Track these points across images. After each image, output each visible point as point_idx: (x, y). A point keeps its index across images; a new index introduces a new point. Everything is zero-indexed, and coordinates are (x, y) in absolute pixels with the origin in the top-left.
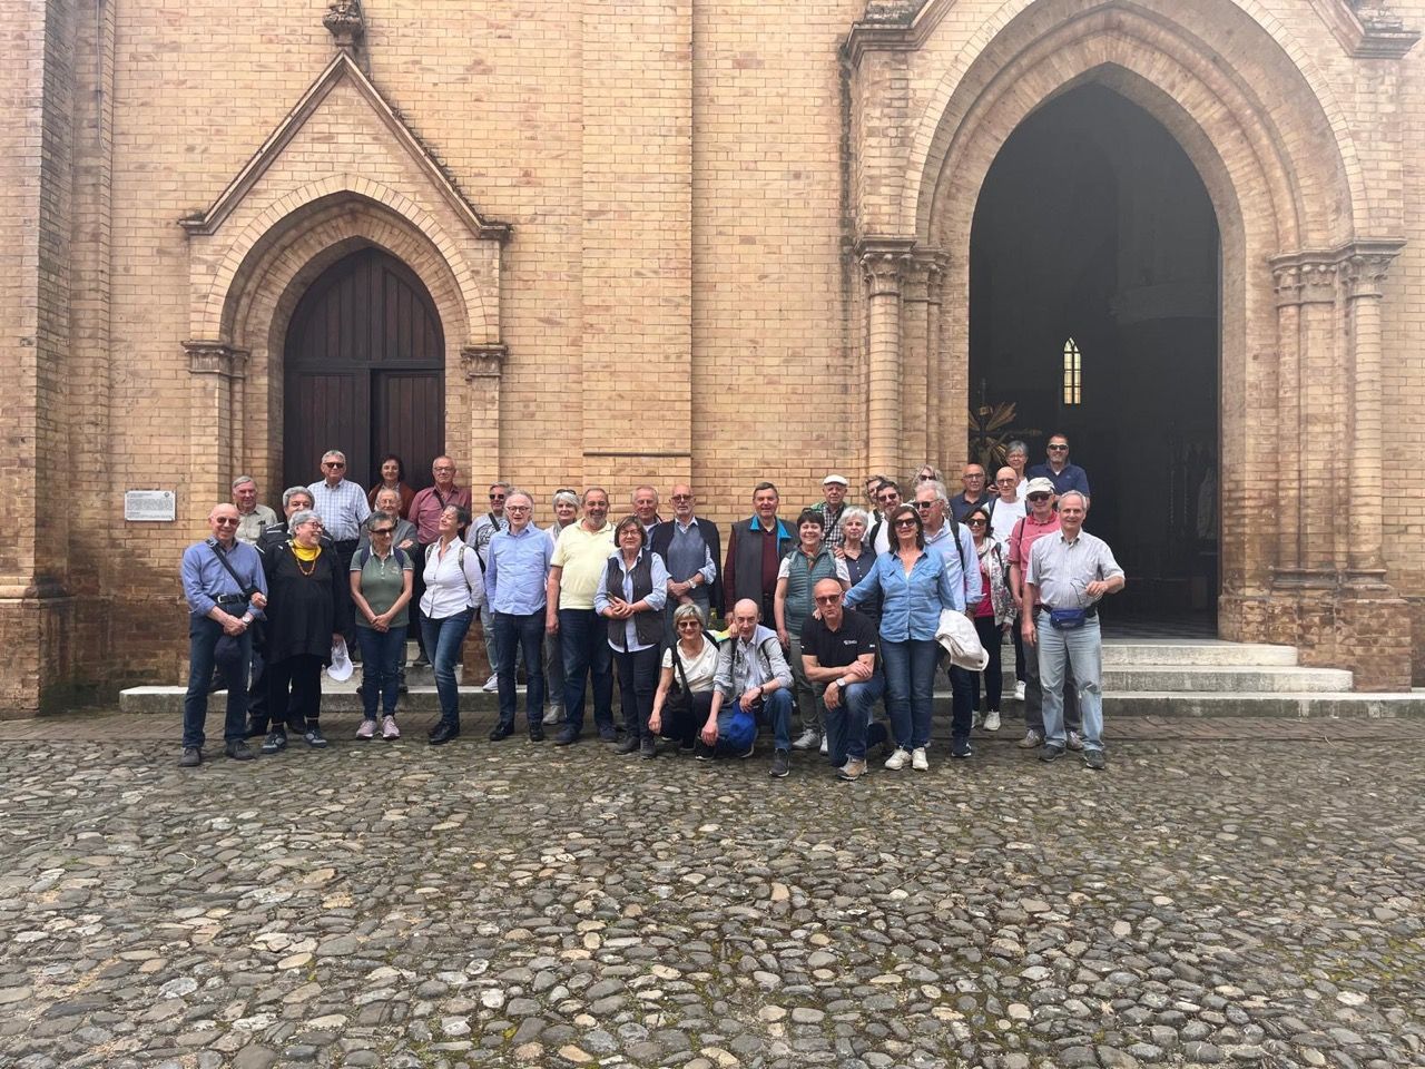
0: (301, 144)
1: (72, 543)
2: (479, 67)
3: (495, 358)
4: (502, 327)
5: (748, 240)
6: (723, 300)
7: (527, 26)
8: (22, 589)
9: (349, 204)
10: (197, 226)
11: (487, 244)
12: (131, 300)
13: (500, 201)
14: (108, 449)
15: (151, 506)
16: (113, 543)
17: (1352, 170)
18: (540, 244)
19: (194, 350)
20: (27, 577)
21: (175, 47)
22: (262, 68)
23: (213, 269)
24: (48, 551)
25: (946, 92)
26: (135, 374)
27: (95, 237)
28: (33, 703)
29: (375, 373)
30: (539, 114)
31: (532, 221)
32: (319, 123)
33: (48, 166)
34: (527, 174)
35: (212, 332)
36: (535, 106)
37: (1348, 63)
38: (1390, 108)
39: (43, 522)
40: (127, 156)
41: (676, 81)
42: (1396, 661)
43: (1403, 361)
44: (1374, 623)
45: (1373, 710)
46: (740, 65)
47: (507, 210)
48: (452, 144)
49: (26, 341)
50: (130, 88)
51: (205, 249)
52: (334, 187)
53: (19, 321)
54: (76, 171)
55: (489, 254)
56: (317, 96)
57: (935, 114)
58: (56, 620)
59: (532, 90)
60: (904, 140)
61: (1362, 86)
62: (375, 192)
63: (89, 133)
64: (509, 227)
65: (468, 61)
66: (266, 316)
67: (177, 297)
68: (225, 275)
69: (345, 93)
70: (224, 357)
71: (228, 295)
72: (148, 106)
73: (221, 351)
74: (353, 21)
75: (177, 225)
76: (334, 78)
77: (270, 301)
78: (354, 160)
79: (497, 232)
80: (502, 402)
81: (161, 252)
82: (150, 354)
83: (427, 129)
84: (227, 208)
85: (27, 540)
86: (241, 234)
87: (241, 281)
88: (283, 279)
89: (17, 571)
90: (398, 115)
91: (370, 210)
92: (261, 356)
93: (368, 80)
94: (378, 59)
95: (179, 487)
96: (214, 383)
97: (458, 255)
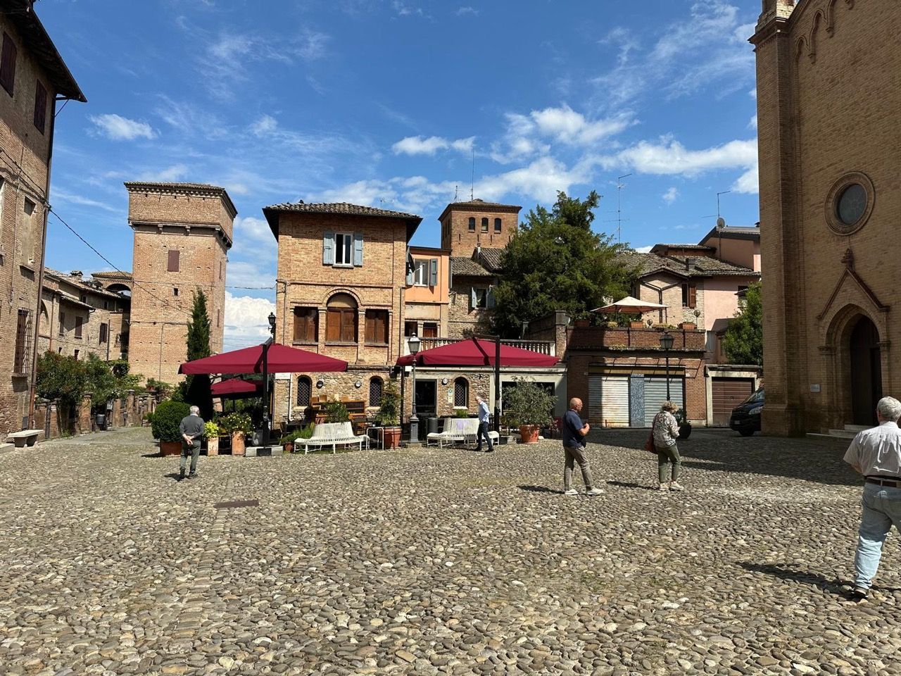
0: (840, 294)
2: (880, 263)
3: (889, 344)
4: (888, 336)
7: (891, 248)
9: (850, 306)
10: (820, 318)
11: (882, 313)
12: (810, 337)
13: (885, 300)
14: (807, 375)
15: (816, 388)
16: (809, 397)
18: (896, 310)
19: (821, 349)
20: (786, 405)
21: (816, 273)
22: (833, 274)
23: (824, 328)
24: (792, 399)
26: (811, 356)
27: (801, 323)
28: (787, 434)
29: (871, 349)
30: (896, 273)
31: (895, 304)
32: (843, 288)
33: (787, 310)
34: (893, 291)
35: (824, 344)
36: (895, 271)
39: (790, 392)
40: (808, 302)
47: (888, 302)
48: (875, 286)
49: (784, 351)
50: (808, 286)
51: (822, 323)
52: (847, 303)
53: (783, 347)
55: (883, 316)
56: (842, 280)
58: (792, 414)
59: (894, 266)
62: (855, 303)
63: (799, 299)
64: (889, 307)
65: (877, 262)
66: (839, 338)
67: (817, 335)
68: (826, 329)
69: (848, 278)
70: (829, 350)
71: (828, 334)
72: (811, 289)
73: (827, 348)
74: (849, 259)
75: (816, 317)
76: (846, 274)
77: (840, 333)
78: (852, 295)
79: (886, 309)
80: (889, 358)
81: (815, 325)
82: (814, 351)
83: (869, 282)
84: (825, 312)
85: (786, 397)
86: (829, 318)
87: (831, 330)
88: (842, 327)
89: (784, 403)
90: (861, 281)
91: (857, 307)
92: (839, 348)
93: (854, 273)
94: (857, 267)
95: (820, 383)
96: (824, 357)
97: (876, 317)
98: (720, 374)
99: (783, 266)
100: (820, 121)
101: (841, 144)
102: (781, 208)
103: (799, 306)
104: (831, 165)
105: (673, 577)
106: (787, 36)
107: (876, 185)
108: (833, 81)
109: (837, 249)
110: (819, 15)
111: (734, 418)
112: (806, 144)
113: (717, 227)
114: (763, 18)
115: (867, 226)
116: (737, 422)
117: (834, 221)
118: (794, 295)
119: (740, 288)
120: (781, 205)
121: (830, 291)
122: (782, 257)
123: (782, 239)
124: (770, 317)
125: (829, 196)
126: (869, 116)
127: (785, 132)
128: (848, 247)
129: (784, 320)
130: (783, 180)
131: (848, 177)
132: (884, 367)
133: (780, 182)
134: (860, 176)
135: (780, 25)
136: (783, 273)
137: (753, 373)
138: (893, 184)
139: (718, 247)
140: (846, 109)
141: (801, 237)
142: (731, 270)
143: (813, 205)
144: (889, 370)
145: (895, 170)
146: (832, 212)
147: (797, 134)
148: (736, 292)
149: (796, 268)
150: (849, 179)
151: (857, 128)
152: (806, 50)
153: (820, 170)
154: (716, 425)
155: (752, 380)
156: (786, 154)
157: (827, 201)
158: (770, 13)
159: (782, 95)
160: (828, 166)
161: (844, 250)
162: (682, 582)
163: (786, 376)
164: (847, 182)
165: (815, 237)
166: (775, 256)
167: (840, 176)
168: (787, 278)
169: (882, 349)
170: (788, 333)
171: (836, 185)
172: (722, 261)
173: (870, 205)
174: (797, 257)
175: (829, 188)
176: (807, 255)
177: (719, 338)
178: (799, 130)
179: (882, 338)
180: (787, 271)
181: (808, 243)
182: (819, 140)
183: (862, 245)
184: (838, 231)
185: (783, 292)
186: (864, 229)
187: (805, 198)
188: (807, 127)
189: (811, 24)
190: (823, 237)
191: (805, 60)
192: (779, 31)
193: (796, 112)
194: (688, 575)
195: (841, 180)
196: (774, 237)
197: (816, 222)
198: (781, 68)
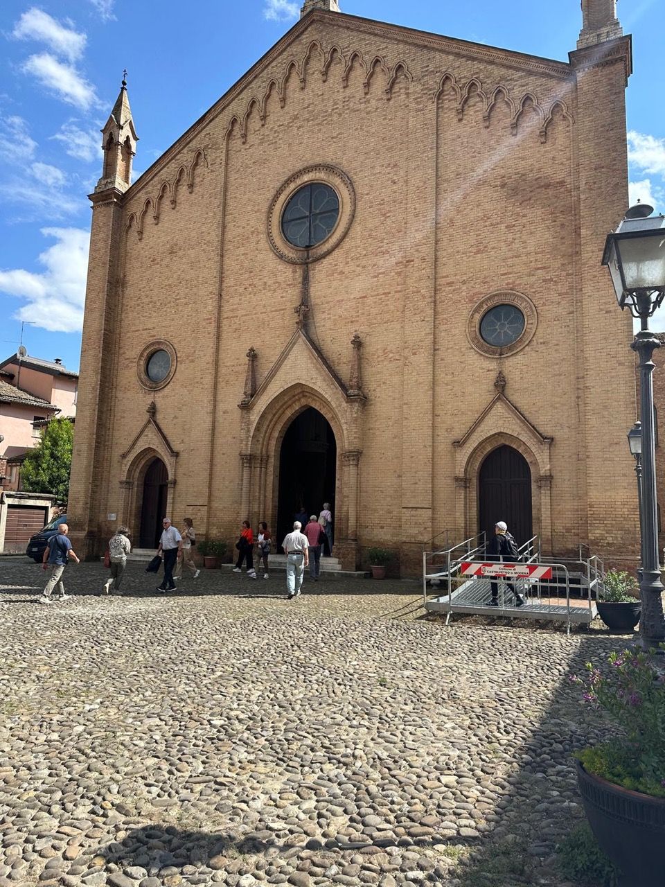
0: (142, 437)
1: (98, 525)
2: (175, 417)
3: (175, 482)
4: (175, 476)
5: (224, 454)
6: (218, 469)
7: (184, 407)
8: (84, 535)
9: (149, 449)
10: (124, 456)
12: (113, 472)
13: (176, 448)
14: (106, 505)
15: (113, 517)
16: (106, 525)
17: (345, 432)
18: (183, 456)
19: (121, 483)
20: (86, 532)
21: (124, 417)
22: (138, 421)
23: (126, 465)
24: (91, 526)
25: (258, 418)
26: (112, 488)
27: (107, 460)
29: (160, 486)
30: (186, 427)
31: (183, 452)
32: (145, 433)
33: (96, 447)
34: (182, 441)
35: (124, 479)
36: (185, 425)
37: (346, 405)
38: (355, 415)
39: (91, 521)
40: (115, 441)
41: (209, 419)
42: (352, 563)
43: (368, 480)
44: (346, 552)
45: (335, 574)
46: (224, 413)
47: (178, 449)
50: (116, 427)
51: (125, 462)
52: (147, 446)
53: (89, 479)
54: (105, 446)
55: (173, 459)
56: (145, 427)
57: (255, 424)
58: (91, 542)
59: (184, 422)
60: (248, 431)
61: (349, 410)
62: (154, 447)
63: (107, 437)
64: (179, 453)
66: (137, 474)
67: (120, 471)
68: (128, 467)
69: (150, 425)
70: (128, 484)
71: (128, 471)
72: (118, 430)
73: (127, 483)
74: (153, 410)
75: (121, 456)
76: (149, 422)
77: (138, 471)
78: (151, 440)
79: (176, 454)
80: (174, 494)
81: (119, 462)
82: (115, 483)
83: (165, 432)
84: (129, 452)
85: (87, 525)
86: (131, 457)
87: (132, 467)
88: (141, 466)
89: (84, 530)
90: (160, 430)
91: (154, 450)
92: (136, 483)
93: (155, 422)
94: (158, 417)
95: (117, 513)
96: (124, 490)
97: (168, 460)
98: (16, 502)
99: (97, 407)
100: (140, 290)
101: (155, 314)
102: (101, 355)
103: (107, 443)
104: (146, 329)
105: (74, 686)
106: (121, 207)
107: (178, 355)
108: (154, 260)
109: (144, 400)
110: (149, 202)
111: (31, 546)
112: (127, 306)
113: (18, 355)
114: (103, 182)
115: (169, 386)
116: (35, 550)
117: (143, 376)
118: (103, 433)
119: (36, 418)
120: (101, 351)
121: (135, 434)
122: (98, 399)
123: (99, 383)
124: (80, 451)
125: (142, 355)
126: (178, 299)
127: (111, 289)
128: (153, 400)
129: (93, 455)
130: (105, 330)
131: (159, 343)
132: (169, 500)
133: (103, 332)
134: (167, 345)
135: (117, 196)
136: (96, 413)
137: (48, 502)
138: (190, 358)
139: (16, 374)
140: (162, 288)
141: (115, 385)
142: (29, 399)
143: (128, 359)
144: (173, 503)
145: (193, 347)
146: (143, 368)
147: (121, 293)
148: (32, 422)
149: (108, 410)
150: (159, 345)
151: (169, 305)
152: (136, 225)
153: (137, 331)
154: (7, 553)
155: (46, 508)
156: (110, 309)
157: (140, 359)
158: (109, 180)
159: (112, 256)
160: (144, 330)
161: (150, 402)
162: (85, 689)
163: (88, 506)
164: (157, 347)
165: (127, 386)
166: (90, 396)
167: (152, 340)
168: (99, 418)
169: (169, 485)
170: (94, 467)
171: (148, 347)
172: (19, 389)
173: (173, 370)
174: (110, 400)
175: (143, 348)
176: (119, 401)
177: (10, 466)
178: (123, 291)
179: (171, 477)
180: (100, 411)
181: (120, 390)
182: (138, 305)
183: (164, 400)
184: (146, 386)
185: (95, 430)
186: (166, 388)
187: (122, 351)
188: (129, 291)
189: (142, 207)
190: (134, 387)
191: (133, 234)
192: (115, 200)
193: (122, 275)
194: (86, 682)
195: (153, 344)
196: (92, 380)
197: (129, 375)
198: (114, 233)
